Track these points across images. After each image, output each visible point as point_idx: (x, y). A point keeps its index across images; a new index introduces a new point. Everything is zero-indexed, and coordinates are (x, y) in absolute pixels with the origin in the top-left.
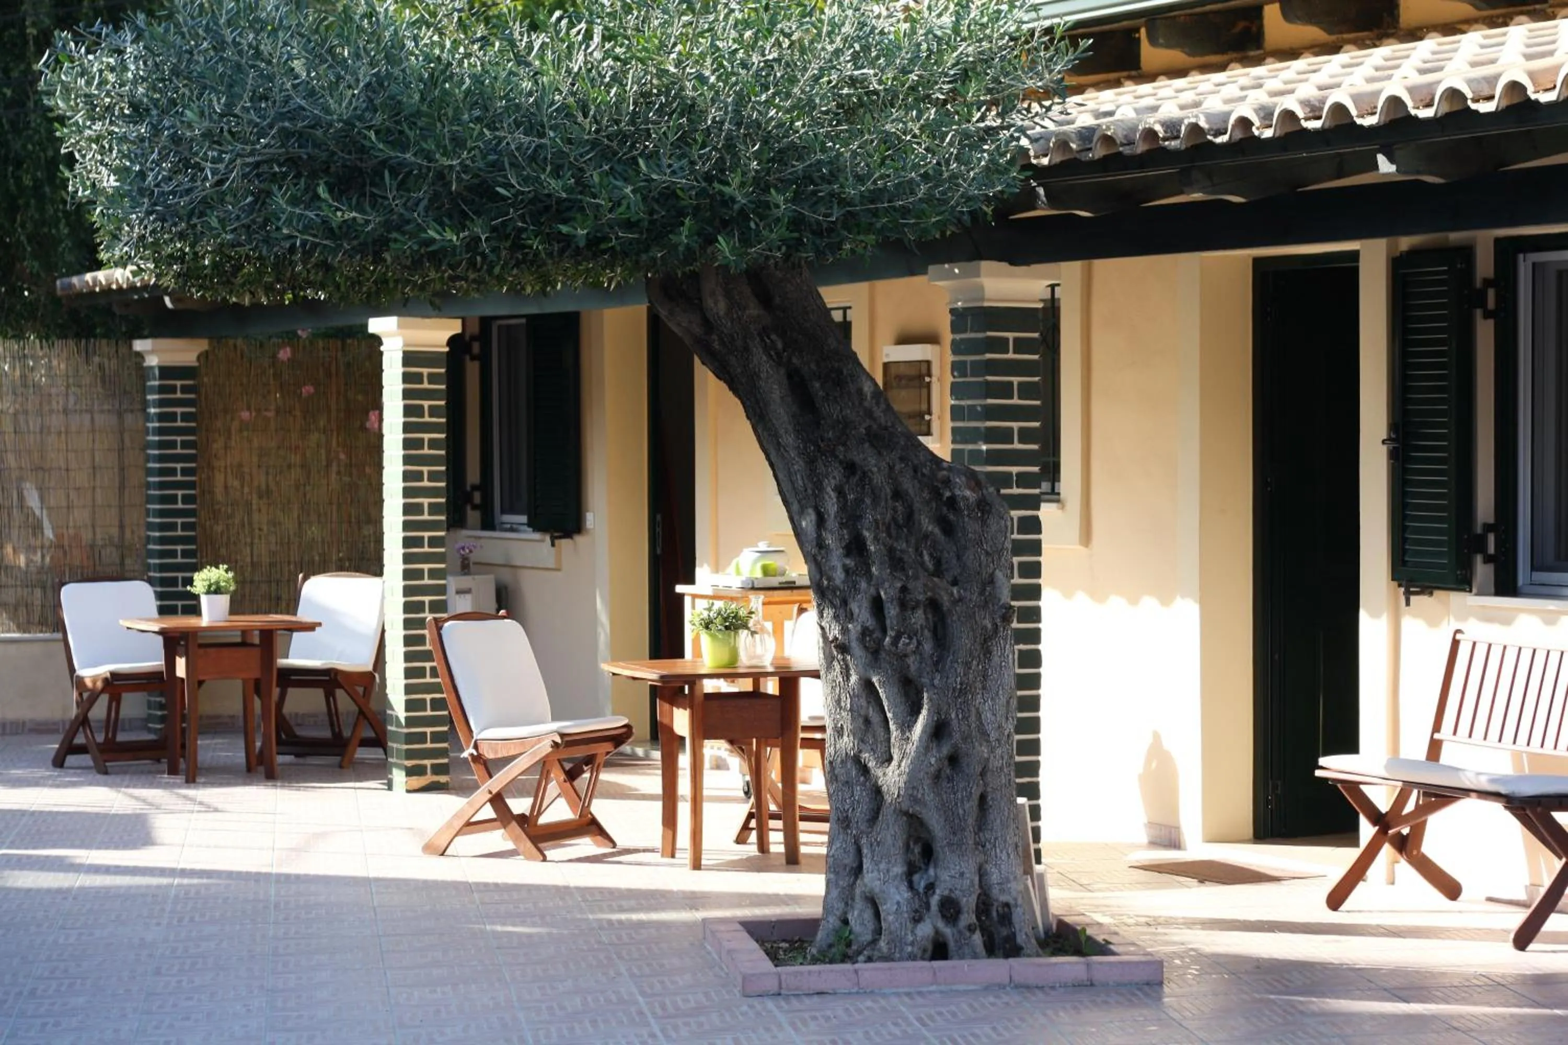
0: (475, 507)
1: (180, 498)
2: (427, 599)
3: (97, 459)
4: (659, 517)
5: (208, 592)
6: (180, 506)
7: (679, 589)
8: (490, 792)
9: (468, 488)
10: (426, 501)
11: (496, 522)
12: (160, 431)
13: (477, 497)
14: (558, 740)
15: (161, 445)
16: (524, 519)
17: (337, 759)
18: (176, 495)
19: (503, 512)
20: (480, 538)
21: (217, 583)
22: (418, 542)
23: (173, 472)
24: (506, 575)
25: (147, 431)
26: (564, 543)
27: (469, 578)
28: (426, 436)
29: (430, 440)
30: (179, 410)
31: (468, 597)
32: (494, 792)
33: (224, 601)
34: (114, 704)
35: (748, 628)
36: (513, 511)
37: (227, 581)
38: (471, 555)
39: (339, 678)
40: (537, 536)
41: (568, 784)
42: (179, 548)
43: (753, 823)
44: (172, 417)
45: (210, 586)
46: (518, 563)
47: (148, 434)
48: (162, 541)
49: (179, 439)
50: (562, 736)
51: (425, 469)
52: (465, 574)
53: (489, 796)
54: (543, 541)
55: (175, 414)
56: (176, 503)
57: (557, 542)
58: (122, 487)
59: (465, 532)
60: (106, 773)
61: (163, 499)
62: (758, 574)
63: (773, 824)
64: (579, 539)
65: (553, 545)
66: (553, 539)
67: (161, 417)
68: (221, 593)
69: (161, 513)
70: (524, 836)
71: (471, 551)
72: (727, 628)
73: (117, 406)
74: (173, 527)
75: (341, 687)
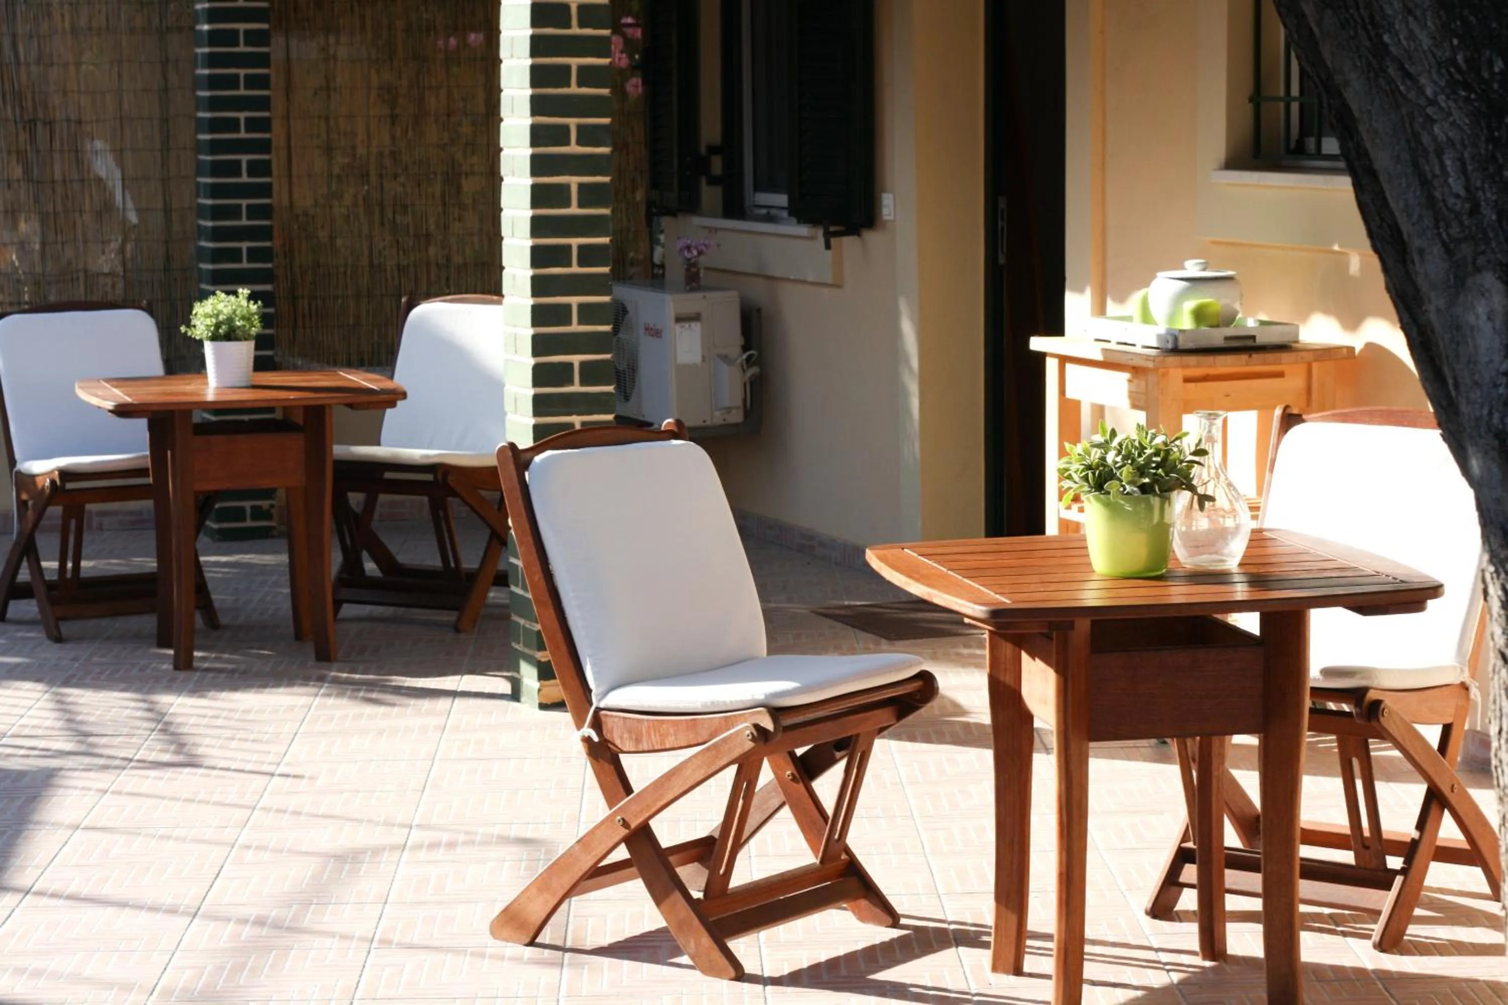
0: (713, 181)
1: (244, 166)
2: (576, 359)
3: (126, 106)
4: (1002, 203)
5: (215, 338)
6: (245, 179)
7: (1037, 343)
8: (625, 824)
9: (703, 151)
10: (574, 181)
11: (747, 203)
12: (212, 60)
13: (717, 165)
14: (768, 724)
15: (213, 82)
16: (782, 200)
17: (450, 617)
18: (239, 163)
19: (757, 188)
20: (716, 230)
21: (230, 320)
22: (559, 256)
23: (233, 125)
24: (758, 291)
25: (194, 61)
26: (848, 242)
27: (699, 295)
28: (575, 62)
29: (582, 69)
30: (242, 27)
31: (696, 327)
32: (634, 824)
33: (244, 351)
34: (73, 523)
35: (1192, 488)
36: (773, 187)
37: (247, 318)
38: (702, 259)
39: (451, 479)
40: (803, 230)
41: (801, 787)
42: (245, 245)
43: (1190, 873)
44: (231, 38)
45: (218, 326)
46: (778, 274)
47: (196, 66)
48: (217, 234)
49: (242, 72)
50: (776, 712)
51: (573, 122)
52: (692, 290)
53: (624, 832)
54: (812, 238)
55: (236, 32)
56: (239, 175)
57: (834, 241)
58: (166, 147)
59: (696, 220)
60: (58, 639)
61: (217, 169)
62: (1186, 323)
63: (1233, 878)
64: (871, 237)
65: (828, 246)
66: (828, 236)
67: (214, 38)
68: (237, 339)
69: (216, 191)
70: (696, 922)
71: (700, 253)
72: (1145, 489)
73: (156, 21)
74: (234, 212)
75: (455, 494)
